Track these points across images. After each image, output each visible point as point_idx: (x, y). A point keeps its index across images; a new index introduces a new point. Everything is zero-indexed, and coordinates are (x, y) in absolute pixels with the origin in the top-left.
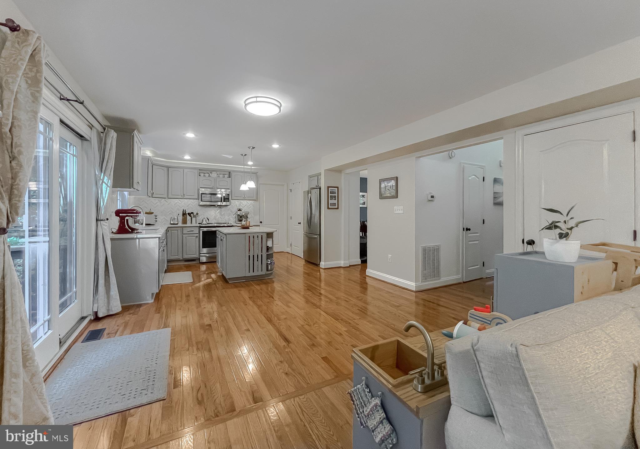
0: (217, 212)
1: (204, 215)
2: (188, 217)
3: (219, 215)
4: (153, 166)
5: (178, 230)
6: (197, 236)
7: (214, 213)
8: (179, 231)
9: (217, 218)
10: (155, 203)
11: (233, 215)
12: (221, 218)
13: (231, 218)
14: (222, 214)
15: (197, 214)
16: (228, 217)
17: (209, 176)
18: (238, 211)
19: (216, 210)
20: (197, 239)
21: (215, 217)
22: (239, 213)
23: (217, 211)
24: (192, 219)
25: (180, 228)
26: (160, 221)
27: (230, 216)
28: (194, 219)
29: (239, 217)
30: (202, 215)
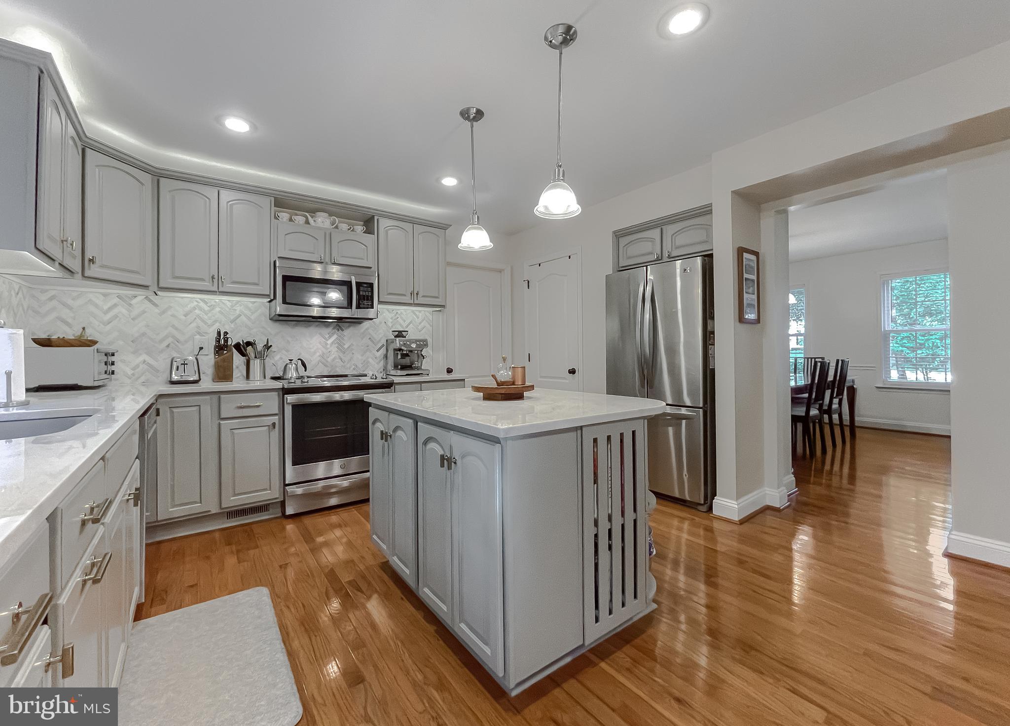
0: (329, 342)
1: (287, 351)
2: (238, 360)
3: (334, 349)
4: (88, 151)
5: (199, 406)
6: (274, 424)
7: (320, 343)
8: (207, 410)
9: (329, 360)
10: (105, 308)
11: (378, 351)
12: (341, 359)
13: (370, 360)
14: (346, 346)
15: (268, 347)
16: (362, 355)
17: (307, 222)
18: (396, 337)
19: (327, 336)
20: (276, 434)
21: (322, 356)
22: (398, 343)
23: (330, 337)
24: (251, 362)
25: (208, 397)
26: (130, 372)
27: (368, 353)
28: (256, 365)
29: (399, 357)
30: (284, 352)
